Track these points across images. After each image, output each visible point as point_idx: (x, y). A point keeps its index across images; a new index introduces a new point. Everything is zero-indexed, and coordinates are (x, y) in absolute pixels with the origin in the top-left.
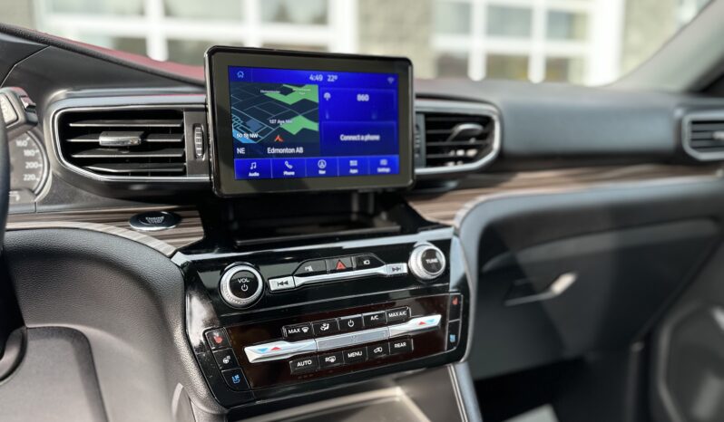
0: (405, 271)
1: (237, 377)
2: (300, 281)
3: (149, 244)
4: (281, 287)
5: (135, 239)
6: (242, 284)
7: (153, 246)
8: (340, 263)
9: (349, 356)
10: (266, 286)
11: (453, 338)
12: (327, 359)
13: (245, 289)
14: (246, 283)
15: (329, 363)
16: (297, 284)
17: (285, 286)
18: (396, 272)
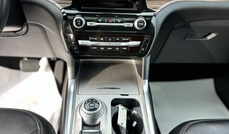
0: (132, 26)
1: (76, 48)
2: (97, 24)
3: (56, 5)
4: (90, 25)
5: (52, 2)
6: (78, 22)
7: (57, 6)
8: (110, 20)
9: (108, 48)
10: (86, 24)
11: (143, 49)
12: (101, 48)
13: (79, 24)
14: (79, 22)
15: (102, 49)
16: (95, 25)
17: (92, 25)
18: (128, 26)
